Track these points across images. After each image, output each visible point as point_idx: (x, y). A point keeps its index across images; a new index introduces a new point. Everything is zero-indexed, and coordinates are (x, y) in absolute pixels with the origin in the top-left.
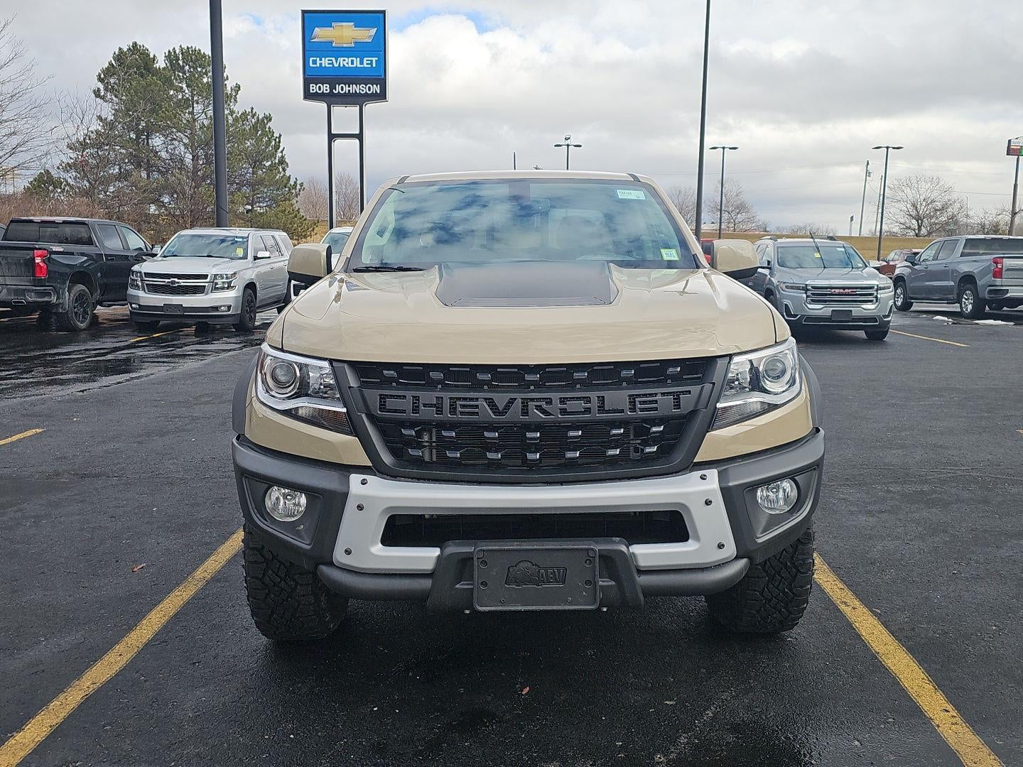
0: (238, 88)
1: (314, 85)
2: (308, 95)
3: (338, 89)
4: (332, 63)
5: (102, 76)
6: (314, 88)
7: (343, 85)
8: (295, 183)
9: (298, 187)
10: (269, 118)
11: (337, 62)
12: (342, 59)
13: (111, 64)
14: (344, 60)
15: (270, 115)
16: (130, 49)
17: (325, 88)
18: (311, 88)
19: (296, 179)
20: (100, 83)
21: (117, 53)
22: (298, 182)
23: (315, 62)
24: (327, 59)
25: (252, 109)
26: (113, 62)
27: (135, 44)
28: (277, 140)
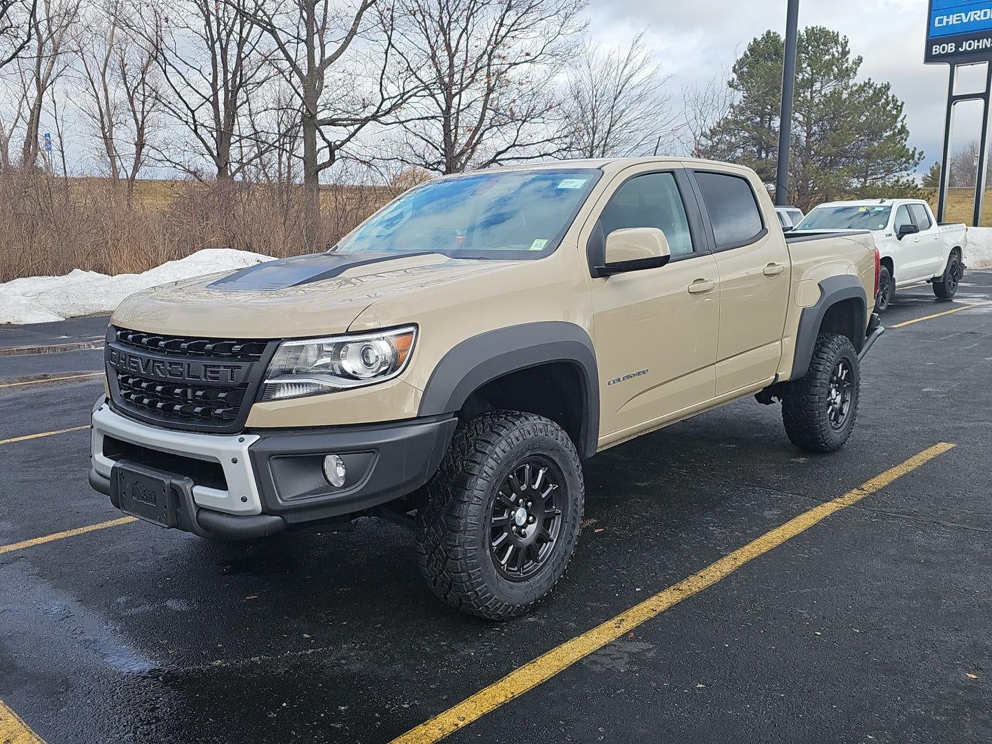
0: (860, 60)
1: (938, 46)
2: (930, 58)
3: (965, 46)
4: (961, 20)
5: (737, 67)
6: (937, 49)
7: (972, 41)
8: (914, 152)
9: (917, 156)
10: (887, 87)
11: (966, 17)
12: (973, 13)
13: (746, 55)
14: (975, 14)
15: (888, 83)
16: (764, 38)
17: (950, 48)
18: (934, 50)
19: (915, 148)
20: (734, 74)
21: (752, 44)
22: (917, 152)
23: (941, 21)
24: (955, 15)
25: (870, 79)
26: (748, 52)
27: (769, 32)
28: (899, 108)
